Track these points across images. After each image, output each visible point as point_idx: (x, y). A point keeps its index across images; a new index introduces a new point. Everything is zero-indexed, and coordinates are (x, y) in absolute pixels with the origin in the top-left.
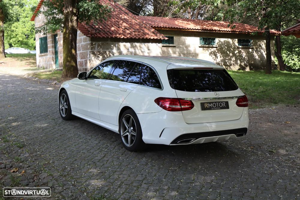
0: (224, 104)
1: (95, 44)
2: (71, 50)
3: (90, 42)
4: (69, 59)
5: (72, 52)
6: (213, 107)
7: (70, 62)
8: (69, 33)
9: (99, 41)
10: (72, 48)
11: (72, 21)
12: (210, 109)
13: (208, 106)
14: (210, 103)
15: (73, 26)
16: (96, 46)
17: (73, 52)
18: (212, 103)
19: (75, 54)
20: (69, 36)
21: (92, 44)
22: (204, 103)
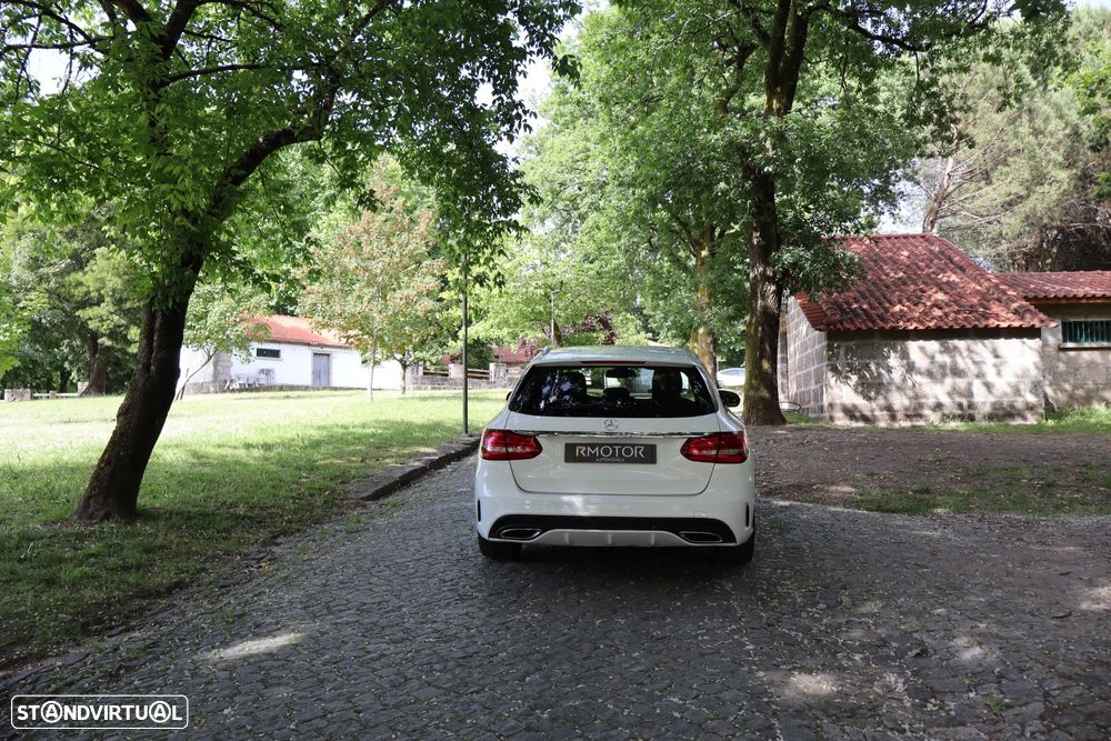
0: (639, 450)
1: (838, 347)
2: (760, 362)
3: (825, 343)
4: (754, 381)
5: (761, 367)
6: (600, 456)
7: (757, 389)
8: (758, 323)
9: (850, 340)
10: (762, 357)
11: (764, 297)
12: (592, 459)
13: (586, 452)
14: (593, 446)
15: (765, 308)
16: (842, 352)
17: (766, 365)
18: (601, 445)
19: (770, 371)
20: (756, 330)
21: (830, 347)
22: (576, 445)
